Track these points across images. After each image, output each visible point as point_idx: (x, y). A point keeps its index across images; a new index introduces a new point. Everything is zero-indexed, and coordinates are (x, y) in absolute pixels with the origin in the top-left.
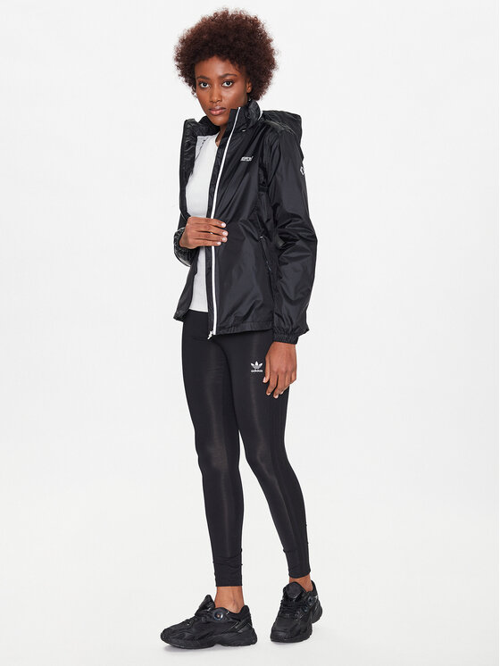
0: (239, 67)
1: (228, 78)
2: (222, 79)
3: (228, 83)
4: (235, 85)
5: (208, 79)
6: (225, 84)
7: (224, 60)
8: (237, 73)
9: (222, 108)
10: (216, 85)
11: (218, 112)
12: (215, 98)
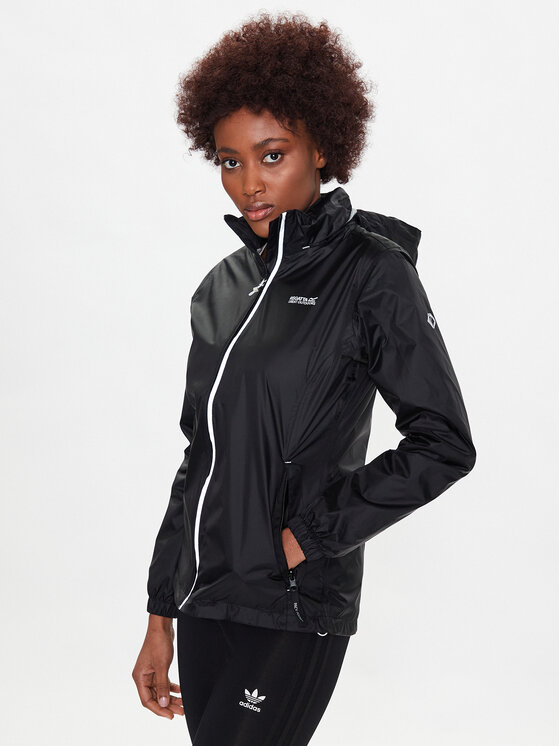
0: (290, 124)
1: (273, 146)
2: (261, 149)
3: (274, 155)
4: (288, 158)
5: (236, 152)
6: (269, 159)
7: (258, 113)
8: (288, 136)
9: (266, 207)
10: (251, 163)
11: (261, 214)
12: (252, 188)
